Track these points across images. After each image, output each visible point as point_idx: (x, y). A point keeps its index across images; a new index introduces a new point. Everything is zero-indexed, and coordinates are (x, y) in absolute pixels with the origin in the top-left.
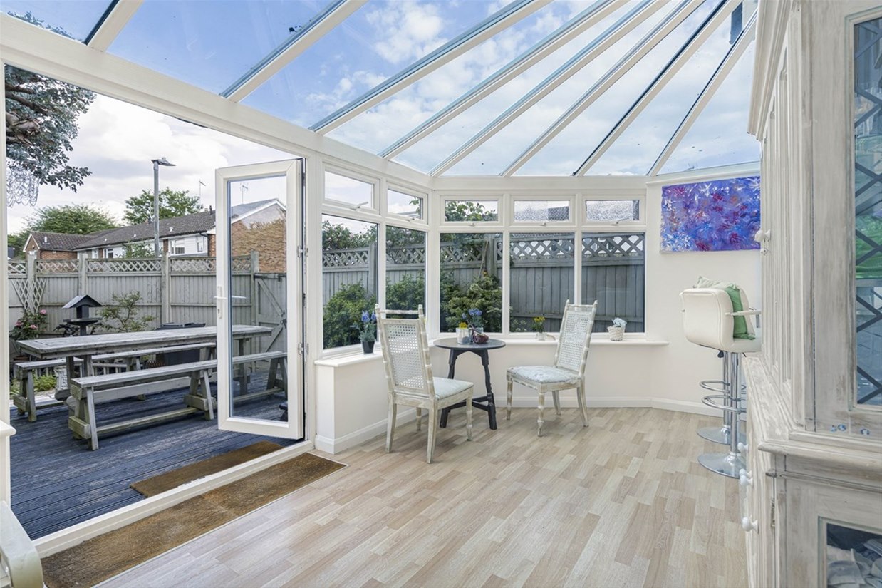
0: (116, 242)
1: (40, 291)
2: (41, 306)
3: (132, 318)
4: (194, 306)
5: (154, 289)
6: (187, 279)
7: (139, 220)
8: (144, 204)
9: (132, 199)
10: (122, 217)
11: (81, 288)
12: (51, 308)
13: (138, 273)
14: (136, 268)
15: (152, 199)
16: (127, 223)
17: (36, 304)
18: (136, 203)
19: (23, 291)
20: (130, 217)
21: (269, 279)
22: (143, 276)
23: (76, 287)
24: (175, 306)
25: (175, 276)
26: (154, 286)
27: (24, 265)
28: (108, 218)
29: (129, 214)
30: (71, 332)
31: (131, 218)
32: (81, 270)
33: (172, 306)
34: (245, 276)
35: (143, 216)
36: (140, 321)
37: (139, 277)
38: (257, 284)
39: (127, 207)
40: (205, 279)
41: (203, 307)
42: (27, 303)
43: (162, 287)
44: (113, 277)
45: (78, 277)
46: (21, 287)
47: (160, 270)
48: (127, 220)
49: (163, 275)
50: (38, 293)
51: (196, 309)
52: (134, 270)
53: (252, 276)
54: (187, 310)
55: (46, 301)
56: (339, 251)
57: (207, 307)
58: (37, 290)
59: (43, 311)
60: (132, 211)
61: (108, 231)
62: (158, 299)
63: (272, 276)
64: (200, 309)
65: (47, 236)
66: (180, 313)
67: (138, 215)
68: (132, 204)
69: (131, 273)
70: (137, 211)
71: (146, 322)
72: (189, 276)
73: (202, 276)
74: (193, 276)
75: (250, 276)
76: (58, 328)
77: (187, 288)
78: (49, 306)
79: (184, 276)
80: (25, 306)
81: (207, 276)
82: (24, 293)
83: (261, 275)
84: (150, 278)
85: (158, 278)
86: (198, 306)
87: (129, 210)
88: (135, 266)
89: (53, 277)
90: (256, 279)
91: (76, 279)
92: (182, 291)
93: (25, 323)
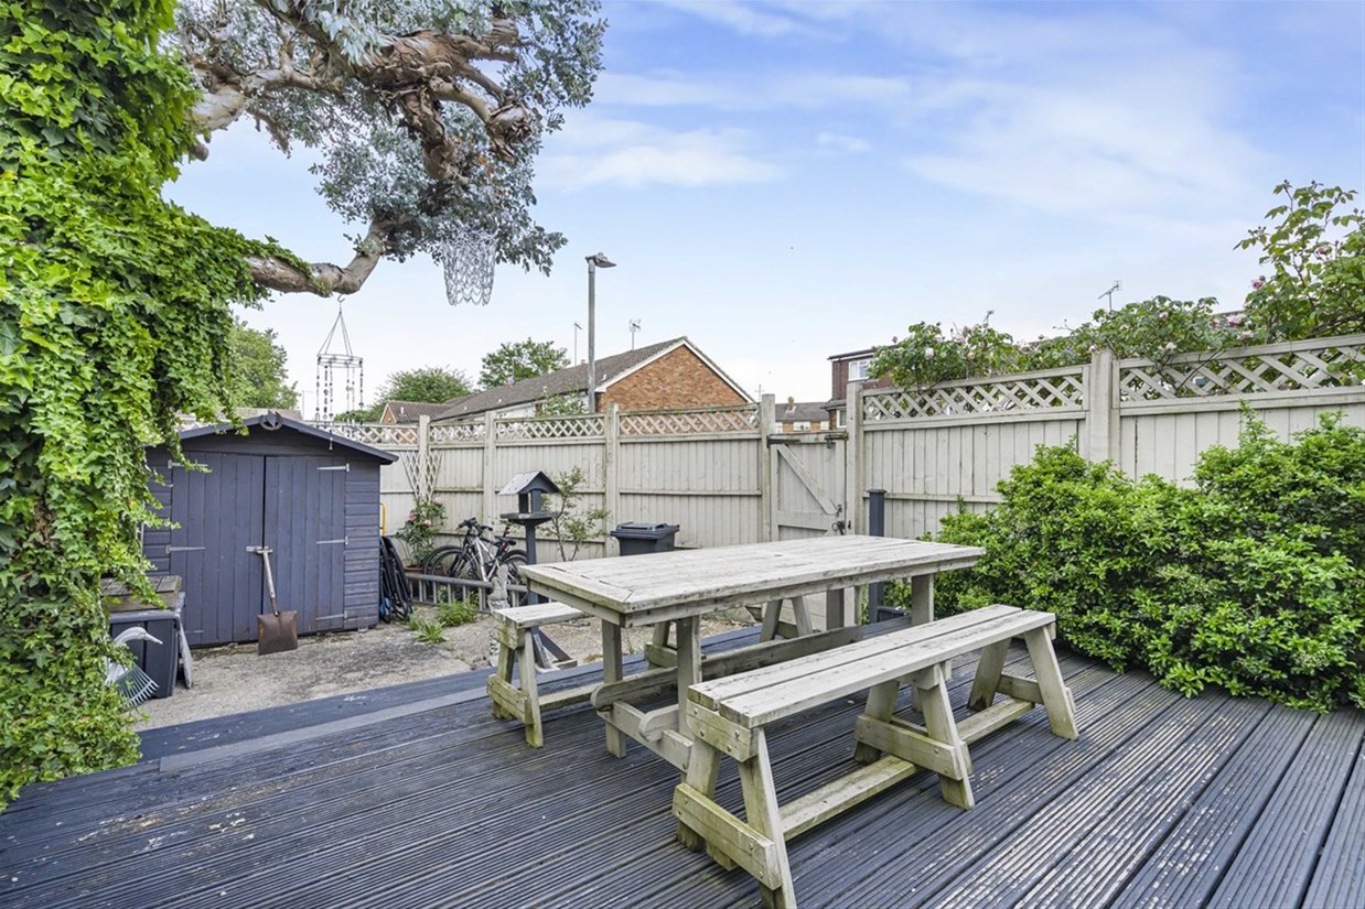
0: (478, 410)
1: (434, 468)
2: (435, 492)
3: (567, 514)
4: (657, 495)
5: (593, 465)
6: (646, 448)
7: (496, 383)
8: (502, 362)
9: (490, 356)
10: (478, 380)
11: (487, 464)
12: (448, 495)
13: (568, 439)
14: (566, 432)
15: (512, 354)
16: (482, 388)
17: (429, 489)
18: (493, 360)
19: (414, 469)
20: (486, 379)
21: (801, 444)
22: (576, 445)
23: (480, 463)
24: (627, 494)
25: (626, 444)
26: (592, 461)
27: (415, 430)
28: (462, 382)
29: (485, 376)
30: (477, 533)
31: (486, 382)
32: (488, 437)
33: (621, 494)
34: (749, 440)
35: (501, 377)
36: (584, 519)
37: (569, 445)
38: (774, 456)
39: (484, 367)
40: (677, 447)
41: (673, 495)
42: (418, 487)
43: (606, 461)
44: (531, 446)
45: (483, 448)
46: (411, 463)
47: (603, 433)
48: (483, 384)
49: (609, 441)
50: (431, 472)
51: (661, 499)
52: (563, 435)
53: (764, 441)
54: (646, 499)
55: (440, 485)
56: (967, 383)
57: (680, 496)
58: (431, 468)
59: (439, 499)
60: (488, 372)
61: (465, 397)
62: (600, 483)
63: (812, 438)
64: (668, 499)
65: (404, 406)
66: (635, 505)
67: (496, 377)
68: (488, 363)
69: (558, 440)
70: (494, 371)
71: (593, 521)
72: (649, 443)
73: (672, 443)
74: (657, 443)
75: (759, 440)
76: (461, 526)
77: (646, 464)
78: (446, 492)
79: (642, 443)
80: (416, 491)
81: (680, 442)
82: (415, 473)
83: (785, 438)
84: (586, 448)
85: (600, 448)
86: (664, 495)
87: (485, 370)
88: (563, 429)
89: (451, 449)
90: (773, 446)
91: (481, 451)
92: (638, 468)
93: (418, 517)
